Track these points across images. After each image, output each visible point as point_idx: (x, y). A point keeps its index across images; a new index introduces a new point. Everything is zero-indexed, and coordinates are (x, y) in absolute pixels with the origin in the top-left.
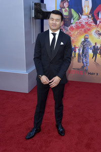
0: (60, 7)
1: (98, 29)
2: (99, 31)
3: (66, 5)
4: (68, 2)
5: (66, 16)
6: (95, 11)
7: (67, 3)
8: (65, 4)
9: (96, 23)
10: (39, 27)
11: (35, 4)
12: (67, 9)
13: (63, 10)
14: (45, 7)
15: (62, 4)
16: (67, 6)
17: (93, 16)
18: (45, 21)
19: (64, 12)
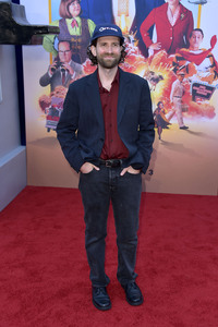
0: (61, 15)
1: (152, 68)
2: (153, 73)
3: (74, 9)
5: (74, 37)
6: (144, 26)
7: (76, 5)
8: (71, 7)
9: (145, 54)
10: (10, 63)
12: (78, 19)
13: (69, 21)
14: (23, 15)
15: (64, 8)
16: (77, 13)
17: (138, 37)
18: (25, 49)
19: (70, 27)
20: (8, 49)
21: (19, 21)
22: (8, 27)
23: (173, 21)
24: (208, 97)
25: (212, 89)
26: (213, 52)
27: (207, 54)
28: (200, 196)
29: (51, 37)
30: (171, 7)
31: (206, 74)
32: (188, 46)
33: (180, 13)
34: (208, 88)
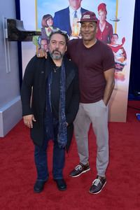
3: (49, 22)
4: (52, 19)
7: (50, 20)
8: (48, 22)
11: (9, 21)
12: (52, 28)
13: (47, 29)
14: (22, 25)
15: (44, 22)
16: (51, 24)
18: (23, 43)
19: (47, 32)
20: (14, 44)
21: (20, 29)
22: (14, 32)
23: (102, 29)
24: (121, 69)
25: (123, 66)
26: (123, 46)
27: (120, 47)
28: (117, 123)
29: (37, 37)
30: (101, 22)
31: (120, 58)
32: (110, 42)
33: (106, 25)
34: (121, 65)
